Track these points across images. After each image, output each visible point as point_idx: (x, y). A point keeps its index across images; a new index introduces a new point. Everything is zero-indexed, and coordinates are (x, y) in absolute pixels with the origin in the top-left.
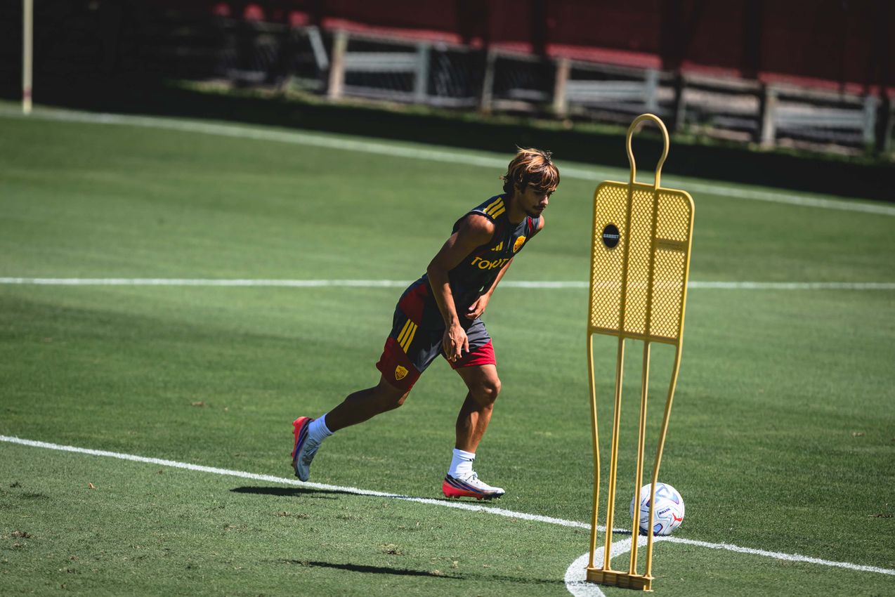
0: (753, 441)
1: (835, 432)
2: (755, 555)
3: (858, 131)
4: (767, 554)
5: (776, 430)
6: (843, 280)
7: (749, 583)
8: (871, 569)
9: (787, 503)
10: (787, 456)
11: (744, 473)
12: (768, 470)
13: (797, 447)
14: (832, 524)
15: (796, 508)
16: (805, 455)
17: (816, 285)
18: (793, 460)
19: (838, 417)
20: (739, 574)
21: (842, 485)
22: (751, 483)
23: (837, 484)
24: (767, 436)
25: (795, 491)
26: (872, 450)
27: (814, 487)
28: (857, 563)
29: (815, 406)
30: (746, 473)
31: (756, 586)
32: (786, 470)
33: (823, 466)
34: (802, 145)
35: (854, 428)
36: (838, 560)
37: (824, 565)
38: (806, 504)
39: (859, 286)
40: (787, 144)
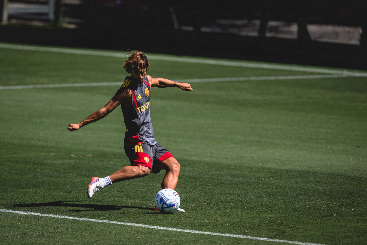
0: (5, 160)
1: (43, 154)
2: (9, 213)
3: (46, 14)
4: (14, 212)
5: (16, 154)
6: (43, 84)
7: (7, 226)
8: (63, 217)
9: (22, 188)
10: (21, 166)
11: (2, 175)
12: (13, 173)
13: (26, 162)
14: (44, 197)
15: (27, 190)
16: (30, 165)
17: (31, 87)
18: (25, 168)
19: (44, 147)
20: (2, 222)
21: (48, 178)
22: (5, 179)
23: (45, 178)
24: (12, 157)
25: (26, 182)
26: (60, 162)
27: (35, 180)
28: (56, 214)
29: (33, 142)
30: (3, 175)
31: (10, 227)
32: (21, 173)
33: (38, 170)
34: (21, 22)
35: (52, 152)
36: (47, 213)
37: (41, 216)
38: (31, 188)
39: (51, 86)
40: (14, 21)
